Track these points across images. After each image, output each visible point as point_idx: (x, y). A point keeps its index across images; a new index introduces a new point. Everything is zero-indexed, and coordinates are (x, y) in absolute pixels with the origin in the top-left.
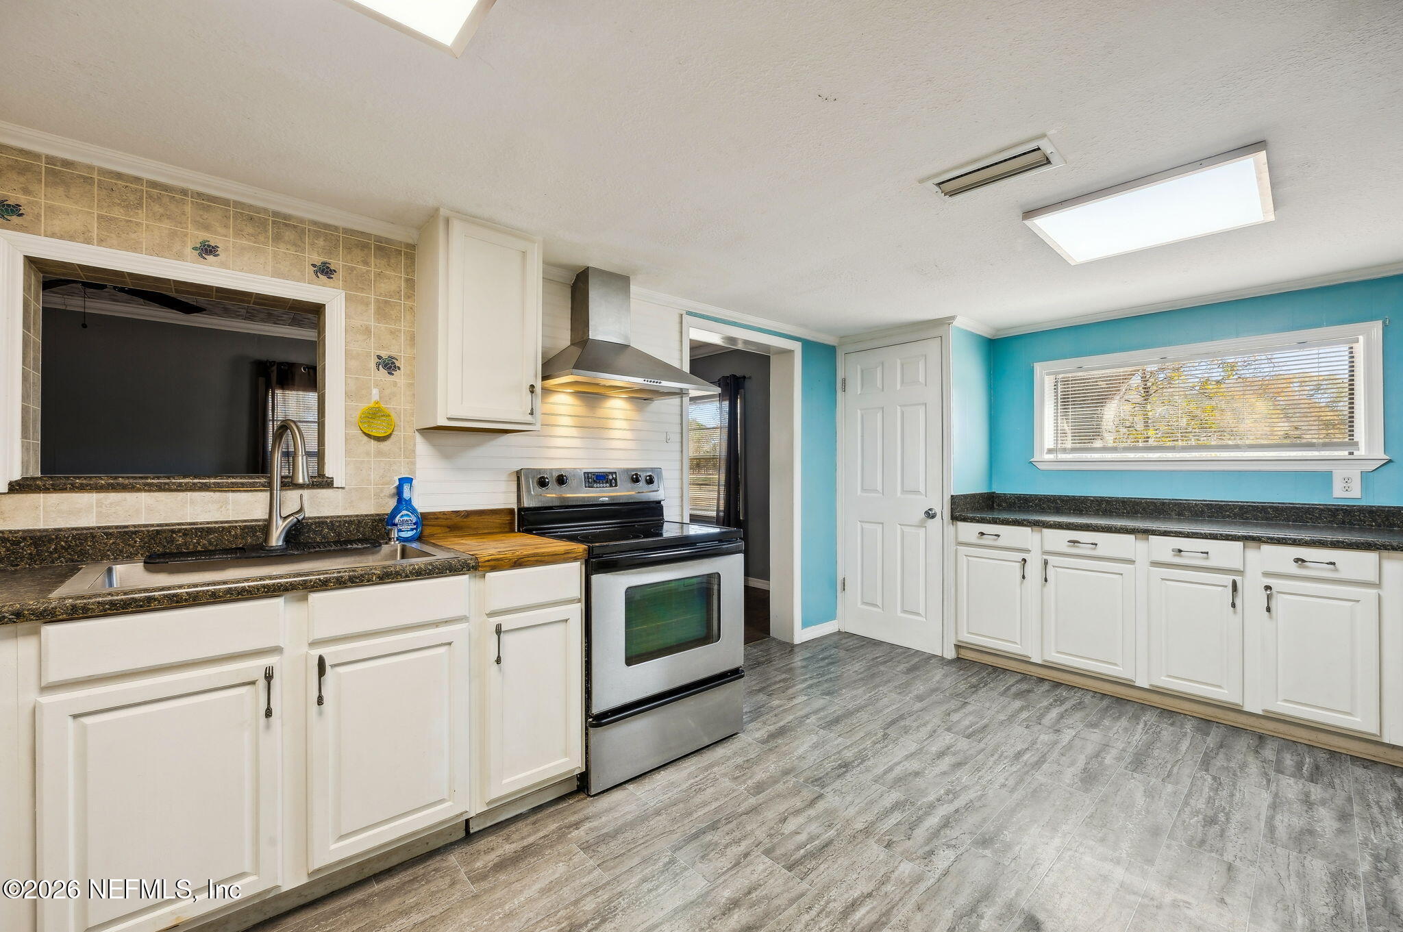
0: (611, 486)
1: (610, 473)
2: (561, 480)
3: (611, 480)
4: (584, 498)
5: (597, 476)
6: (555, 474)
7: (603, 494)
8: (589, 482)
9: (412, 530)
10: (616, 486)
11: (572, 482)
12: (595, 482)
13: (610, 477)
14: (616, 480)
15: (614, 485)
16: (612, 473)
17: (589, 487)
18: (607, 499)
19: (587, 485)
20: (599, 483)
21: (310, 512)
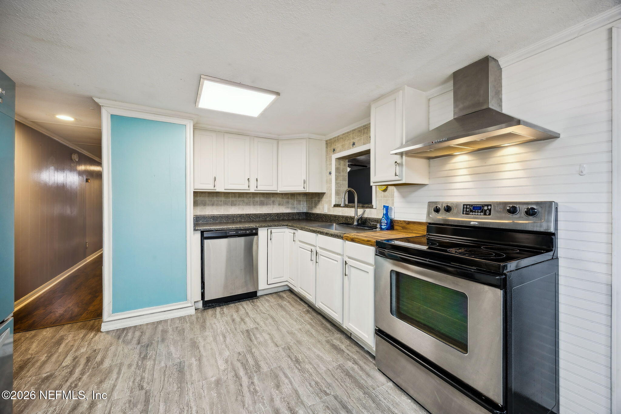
0: (485, 214)
1: (485, 205)
2: (448, 209)
3: (486, 211)
4: (459, 221)
5: (474, 208)
6: (445, 205)
7: (475, 220)
8: (466, 210)
9: (385, 226)
10: (490, 214)
11: (454, 211)
12: (471, 211)
13: (486, 208)
14: (490, 210)
15: (487, 214)
16: (488, 205)
17: (466, 214)
18: (477, 223)
19: (465, 213)
20: (475, 212)
21: (366, 216)
